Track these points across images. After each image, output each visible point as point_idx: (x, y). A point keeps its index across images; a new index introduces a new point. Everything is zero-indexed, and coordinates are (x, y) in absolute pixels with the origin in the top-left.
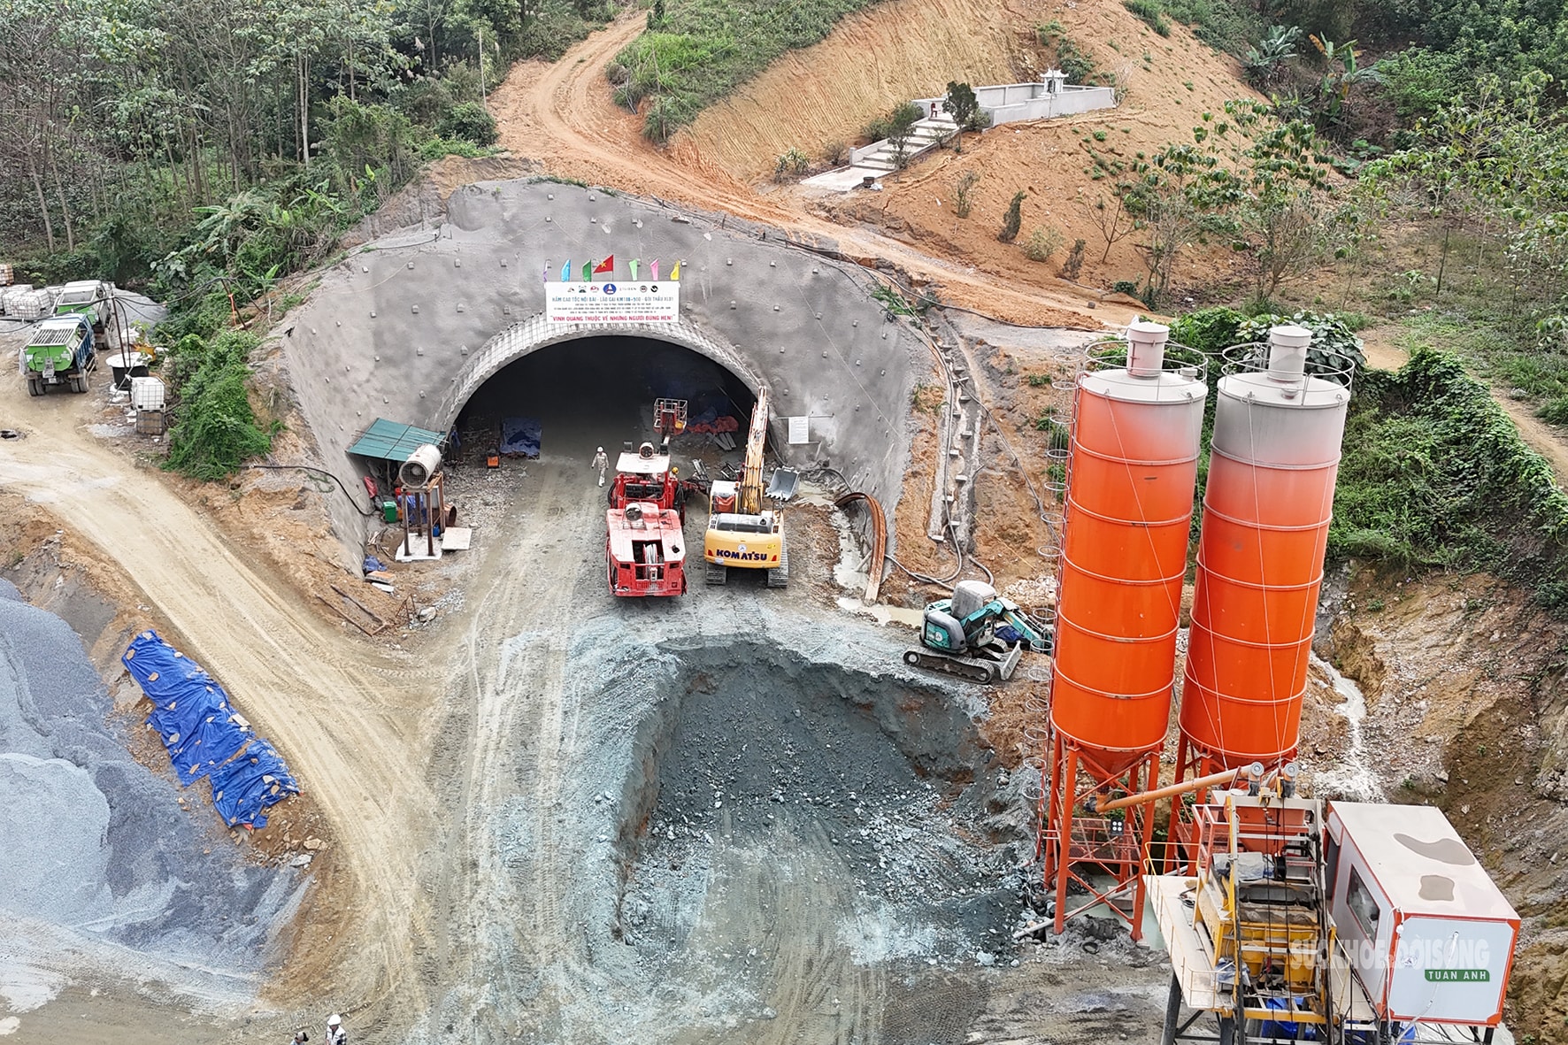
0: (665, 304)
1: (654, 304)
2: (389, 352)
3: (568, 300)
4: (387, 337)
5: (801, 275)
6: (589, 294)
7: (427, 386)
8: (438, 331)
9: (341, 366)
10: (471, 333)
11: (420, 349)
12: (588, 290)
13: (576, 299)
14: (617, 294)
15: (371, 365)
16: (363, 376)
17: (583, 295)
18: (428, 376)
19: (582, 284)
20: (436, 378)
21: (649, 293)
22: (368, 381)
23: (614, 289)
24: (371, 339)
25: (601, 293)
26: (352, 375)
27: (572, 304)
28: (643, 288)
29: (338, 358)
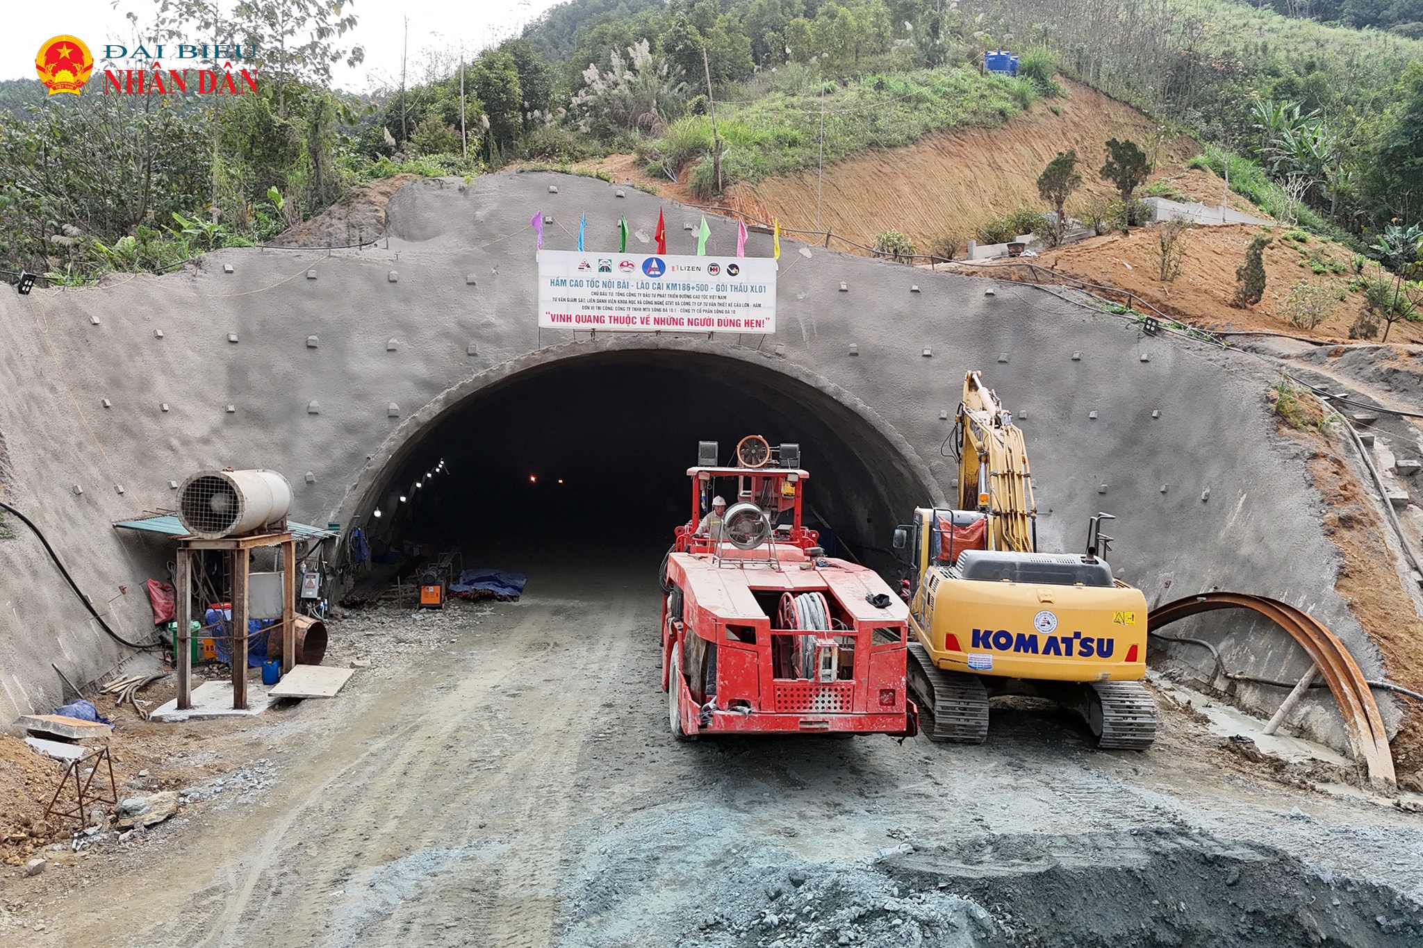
0: (753, 298)
1: (732, 297)
2: (255, 403)
3: (578, 284)
4: (254, 377)
5: (965, 301)
6: (617, 274)
7: (321, 465)
8: (352, 378)
9: (152, 400)
10: (409, 385)
11: (314, 404)
12: (615, 267)
13: (593, 283)
14: (668, 277)
15: (216, 417)
16: (196, 430)
17: (605, 276)
18: (323, 449)
19: (606, 256)
20: (338, 453)
21: (724, 276)
22: (205, 441)
23: (662, 266)
24: (222, 375)
25: (638, 273)
26: (171, 423)
27: (585, 292)
28: (714, 268)
29: (145, 385)
